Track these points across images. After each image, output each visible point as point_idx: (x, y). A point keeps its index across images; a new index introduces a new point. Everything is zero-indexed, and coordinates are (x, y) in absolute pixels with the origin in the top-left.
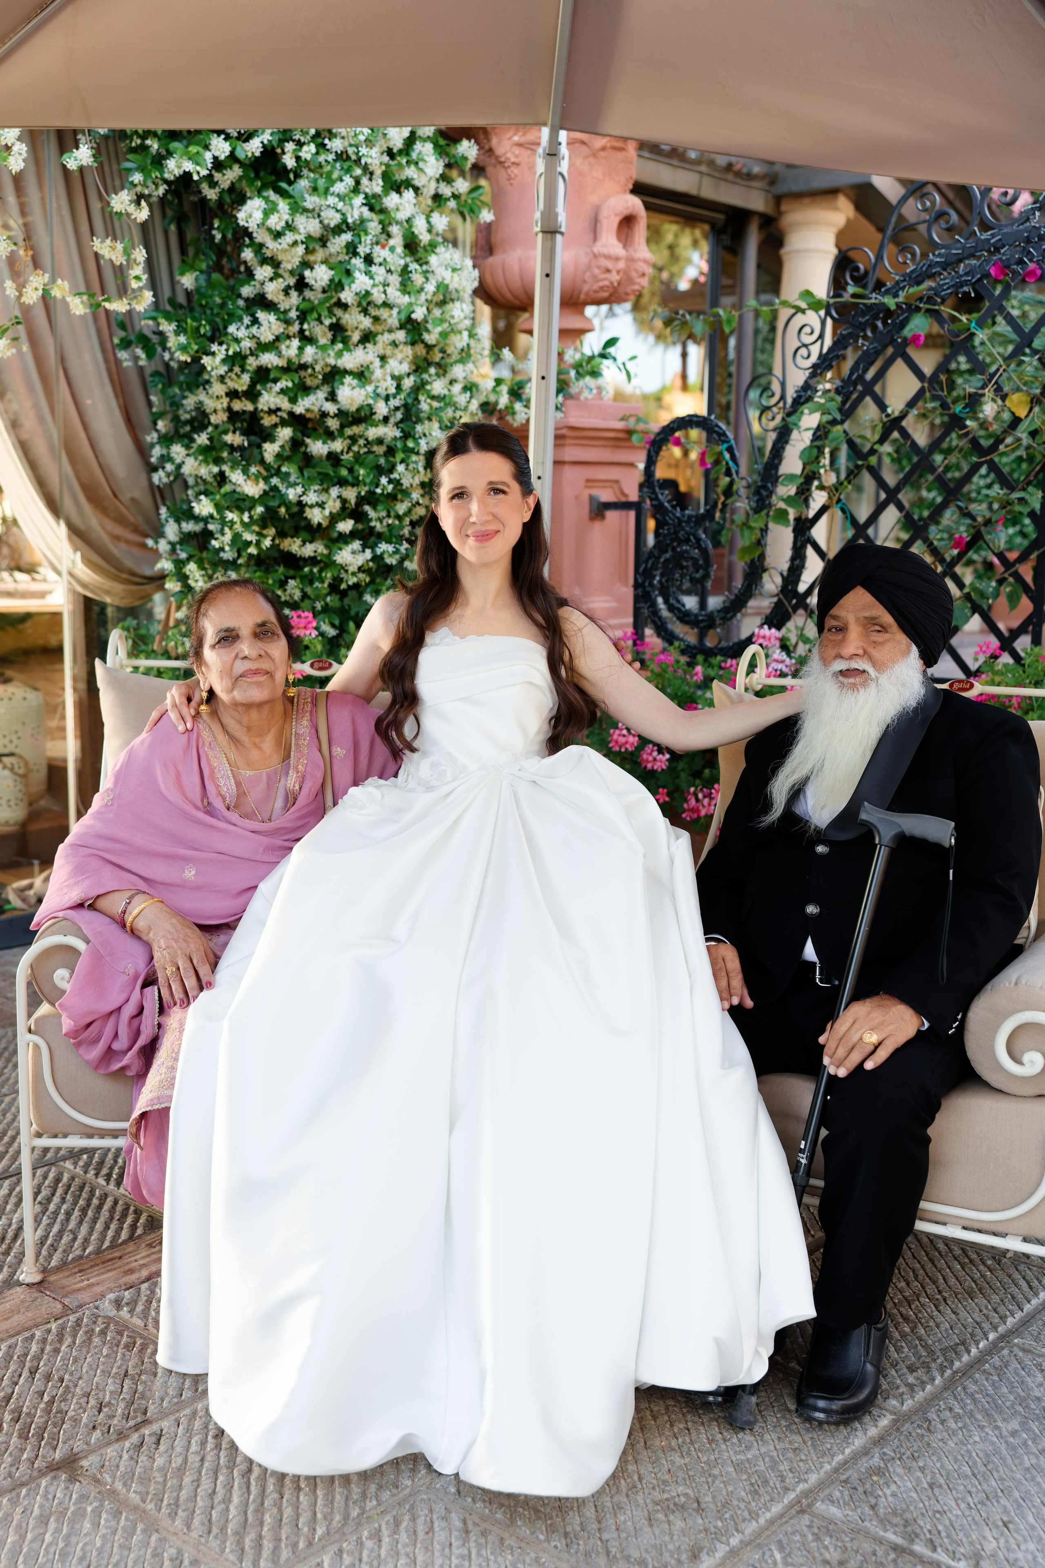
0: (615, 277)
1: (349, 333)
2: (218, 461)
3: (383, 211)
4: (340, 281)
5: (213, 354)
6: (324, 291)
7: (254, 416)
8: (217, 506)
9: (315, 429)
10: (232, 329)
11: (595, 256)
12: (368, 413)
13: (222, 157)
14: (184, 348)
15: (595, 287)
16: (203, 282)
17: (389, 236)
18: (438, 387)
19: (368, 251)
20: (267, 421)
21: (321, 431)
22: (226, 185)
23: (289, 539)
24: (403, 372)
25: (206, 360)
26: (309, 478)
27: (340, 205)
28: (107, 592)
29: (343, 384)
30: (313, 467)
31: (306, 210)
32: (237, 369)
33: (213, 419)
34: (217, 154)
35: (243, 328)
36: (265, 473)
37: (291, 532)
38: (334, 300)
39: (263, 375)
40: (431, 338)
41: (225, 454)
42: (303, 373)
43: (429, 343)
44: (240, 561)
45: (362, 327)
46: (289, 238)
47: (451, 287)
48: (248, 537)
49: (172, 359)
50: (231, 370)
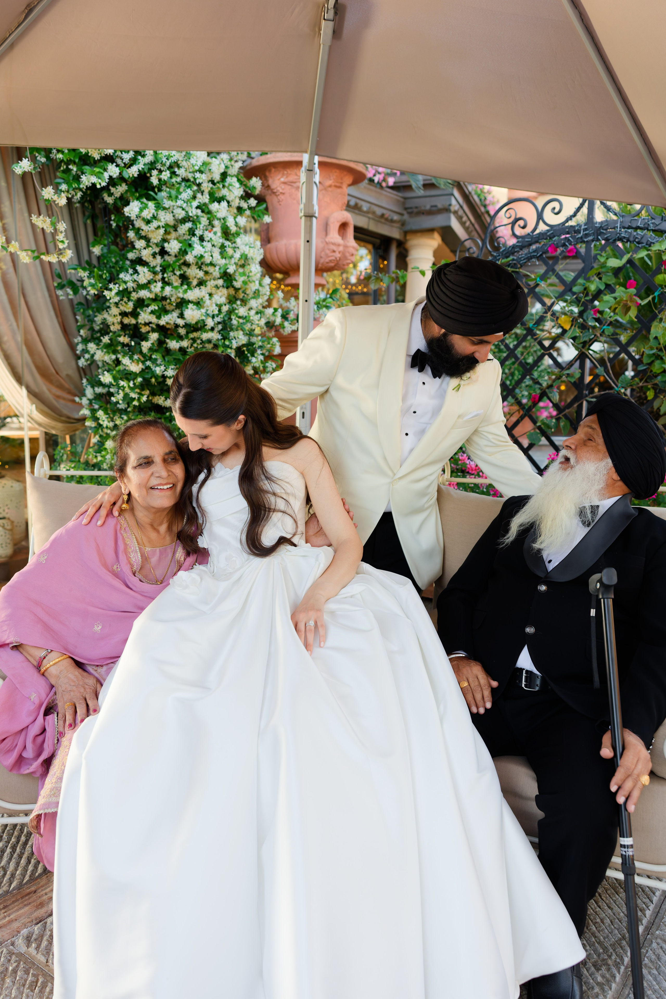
0: (338, 255)
1: (191, 280)
2: (115, 352)
3: (209, 212)
4: (185, 250)
5: (111, 290)
6: (176, 256)
7: (136, 327)
8: (115, 378)
9: (172, 335)
10: (122, 276)
11: (327, 243)
12: (202, 325)
13: (115, 176)
14: (93, 286)
15: (327, 260)
16: (105, 251)
17: (213, 226)
18: (242, 311)
19: (201, 234)
20: (144, 330)
21: (175, 335)
22: (118, 195)
23: (157, 397)
24: (222, 302)
25: (106, 293)
26: (168, 361)
27: (184, 205)
28: (53, 428)
29: (187, 308)
30: (171, 355)
31: (165, 209)
32: (125, 299)
33: (112, 328)
34: (111, 174)
35: (128, 275)
36: (142, 359)
37: (159, 393)
38: (182, 261)
39: (141, 303)
40: (237, 284)
41: (119, 348)
42: (164, 303)
43: (237, 287)
44: (129, 409)
45: (198, 276)
46: (155, 224)
47: (249, 256)
48: (133, 395)
49: (88, 294)
50: (122, 300)
